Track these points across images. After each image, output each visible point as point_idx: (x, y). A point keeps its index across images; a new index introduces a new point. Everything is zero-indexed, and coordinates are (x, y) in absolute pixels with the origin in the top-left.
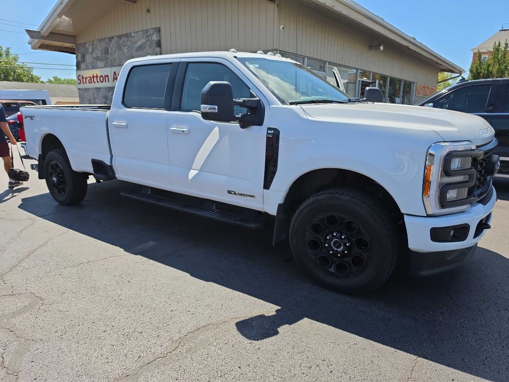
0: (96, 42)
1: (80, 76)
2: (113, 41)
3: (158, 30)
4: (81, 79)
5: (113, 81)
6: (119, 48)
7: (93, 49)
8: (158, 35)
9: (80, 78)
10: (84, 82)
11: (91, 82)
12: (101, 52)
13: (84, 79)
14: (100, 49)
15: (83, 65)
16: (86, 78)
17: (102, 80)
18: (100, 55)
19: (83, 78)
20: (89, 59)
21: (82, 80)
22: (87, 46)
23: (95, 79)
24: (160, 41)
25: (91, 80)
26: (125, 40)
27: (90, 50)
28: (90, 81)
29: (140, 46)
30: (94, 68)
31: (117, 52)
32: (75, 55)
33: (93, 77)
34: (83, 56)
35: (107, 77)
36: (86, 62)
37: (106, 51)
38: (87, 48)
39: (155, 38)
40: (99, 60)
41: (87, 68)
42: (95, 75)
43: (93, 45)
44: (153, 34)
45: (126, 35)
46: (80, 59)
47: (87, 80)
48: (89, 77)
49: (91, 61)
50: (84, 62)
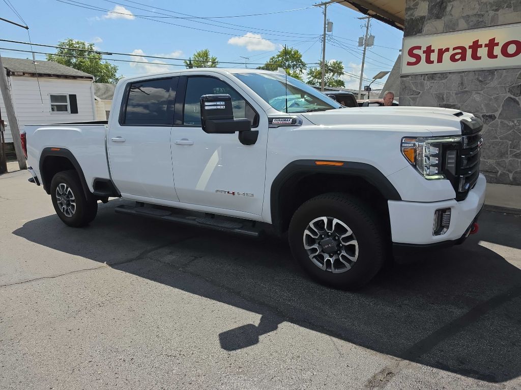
1: (417, 48)
4: (420, 54)
9: (418, 52)
10: (435, 59)
11: (463, 58)
13: (434, 54)
15: (427, 27)
16: (441, 52)
17: (512, 52)
19: (429, 51)
21: (423, 56)
25: (463, 53)
28: (458, 57)
30: (479, 24)
33: (476, 46)
36: (446, 19)
40: (509, 6)
41: (451, 28)
42: (484, 41)
47: (447, 56)
48: (454, 49)
49: (470, 13)
50: (438, 17)
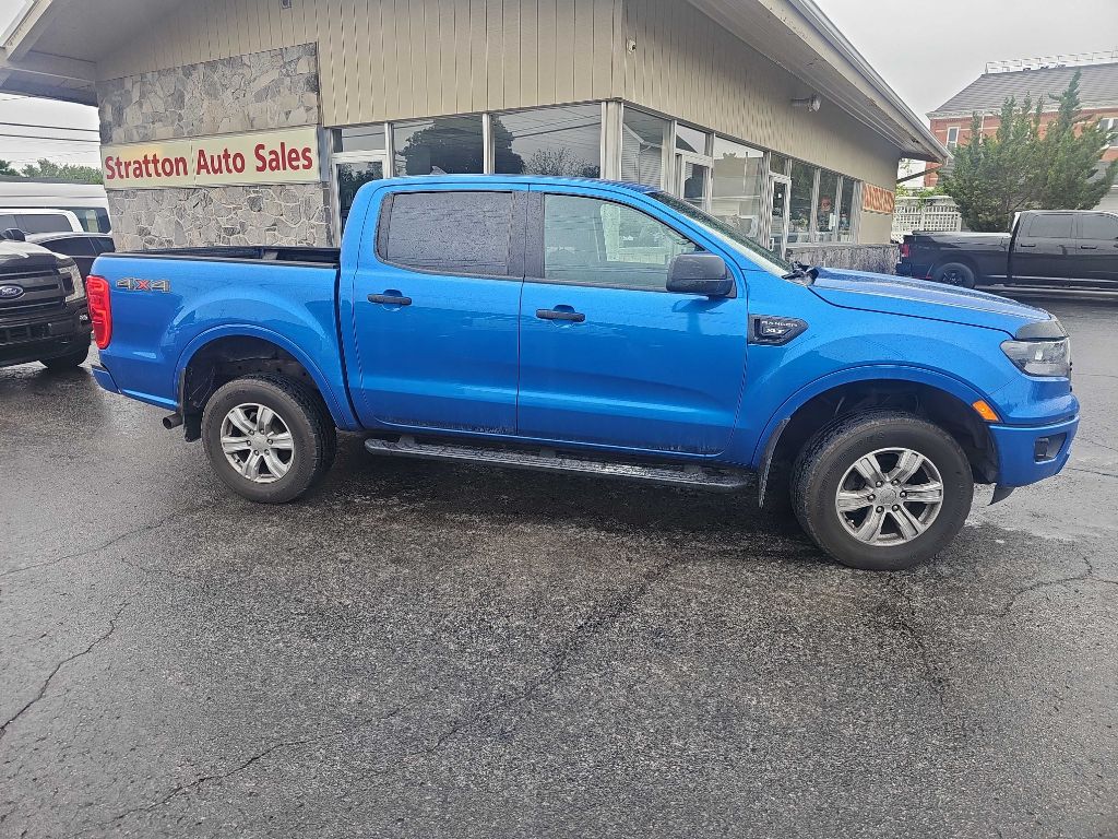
0: (149, 75)
1: (110, 158)
2: (195, 75)
3: (313, 51)
4: (114, 166)
5: (198, 173)
6: (212, 92)
7: (143, 95)
8: (312, 63)
9: (112, 163)
10: (123, 173)
11: (141, 174)
12: (165, 103)
13: (123, 168)
14: (160, 93)
15: (118, 133)
16: (128, 165)
17: (168, 170)
18: (161, 109)
19: (119, 164)
20: (132, 116)
21: (116, 169)
22: (128, 85)
23: (151, 166)
24: (317, 77)
25: (140, 168)
26: (227, 72)
27: (136, 96)
28: (138, 172)
29: (267, 89)
30: (145, 139)
31: (206, 103)
32: (97, 109)
33: (146, 161)
34: (119, 112)
35: (181, 164)
36: (126, 126)
37: (179, 99)
38: (128, 92)
39: (304, 68)
40: (160, 120)
41: (129, 141)
42: (150, 158)
43: (143, 83)
44: (298, 59)
45: (230, 61)
46: (109, 117)
47: (131, 169)
48: (135, 162)
49: (140, 123)
50: (120, 126)
